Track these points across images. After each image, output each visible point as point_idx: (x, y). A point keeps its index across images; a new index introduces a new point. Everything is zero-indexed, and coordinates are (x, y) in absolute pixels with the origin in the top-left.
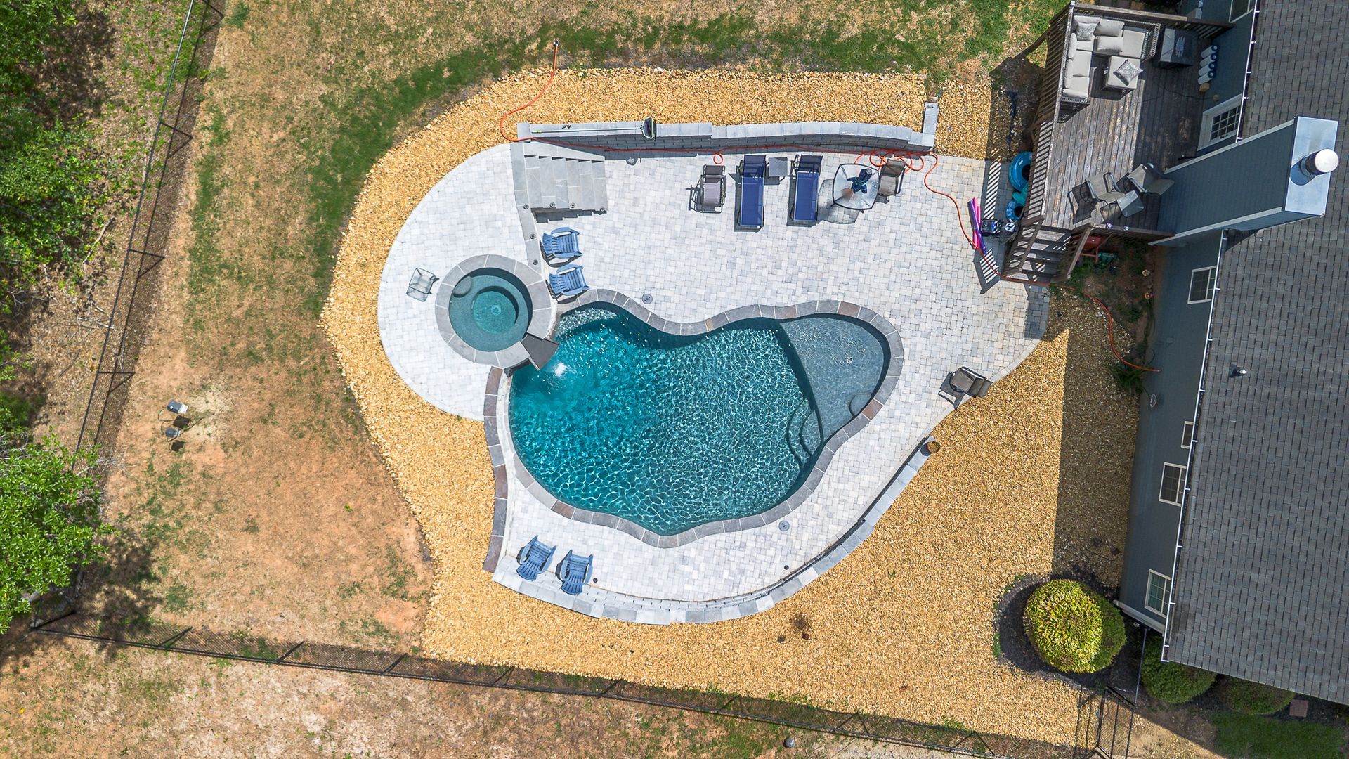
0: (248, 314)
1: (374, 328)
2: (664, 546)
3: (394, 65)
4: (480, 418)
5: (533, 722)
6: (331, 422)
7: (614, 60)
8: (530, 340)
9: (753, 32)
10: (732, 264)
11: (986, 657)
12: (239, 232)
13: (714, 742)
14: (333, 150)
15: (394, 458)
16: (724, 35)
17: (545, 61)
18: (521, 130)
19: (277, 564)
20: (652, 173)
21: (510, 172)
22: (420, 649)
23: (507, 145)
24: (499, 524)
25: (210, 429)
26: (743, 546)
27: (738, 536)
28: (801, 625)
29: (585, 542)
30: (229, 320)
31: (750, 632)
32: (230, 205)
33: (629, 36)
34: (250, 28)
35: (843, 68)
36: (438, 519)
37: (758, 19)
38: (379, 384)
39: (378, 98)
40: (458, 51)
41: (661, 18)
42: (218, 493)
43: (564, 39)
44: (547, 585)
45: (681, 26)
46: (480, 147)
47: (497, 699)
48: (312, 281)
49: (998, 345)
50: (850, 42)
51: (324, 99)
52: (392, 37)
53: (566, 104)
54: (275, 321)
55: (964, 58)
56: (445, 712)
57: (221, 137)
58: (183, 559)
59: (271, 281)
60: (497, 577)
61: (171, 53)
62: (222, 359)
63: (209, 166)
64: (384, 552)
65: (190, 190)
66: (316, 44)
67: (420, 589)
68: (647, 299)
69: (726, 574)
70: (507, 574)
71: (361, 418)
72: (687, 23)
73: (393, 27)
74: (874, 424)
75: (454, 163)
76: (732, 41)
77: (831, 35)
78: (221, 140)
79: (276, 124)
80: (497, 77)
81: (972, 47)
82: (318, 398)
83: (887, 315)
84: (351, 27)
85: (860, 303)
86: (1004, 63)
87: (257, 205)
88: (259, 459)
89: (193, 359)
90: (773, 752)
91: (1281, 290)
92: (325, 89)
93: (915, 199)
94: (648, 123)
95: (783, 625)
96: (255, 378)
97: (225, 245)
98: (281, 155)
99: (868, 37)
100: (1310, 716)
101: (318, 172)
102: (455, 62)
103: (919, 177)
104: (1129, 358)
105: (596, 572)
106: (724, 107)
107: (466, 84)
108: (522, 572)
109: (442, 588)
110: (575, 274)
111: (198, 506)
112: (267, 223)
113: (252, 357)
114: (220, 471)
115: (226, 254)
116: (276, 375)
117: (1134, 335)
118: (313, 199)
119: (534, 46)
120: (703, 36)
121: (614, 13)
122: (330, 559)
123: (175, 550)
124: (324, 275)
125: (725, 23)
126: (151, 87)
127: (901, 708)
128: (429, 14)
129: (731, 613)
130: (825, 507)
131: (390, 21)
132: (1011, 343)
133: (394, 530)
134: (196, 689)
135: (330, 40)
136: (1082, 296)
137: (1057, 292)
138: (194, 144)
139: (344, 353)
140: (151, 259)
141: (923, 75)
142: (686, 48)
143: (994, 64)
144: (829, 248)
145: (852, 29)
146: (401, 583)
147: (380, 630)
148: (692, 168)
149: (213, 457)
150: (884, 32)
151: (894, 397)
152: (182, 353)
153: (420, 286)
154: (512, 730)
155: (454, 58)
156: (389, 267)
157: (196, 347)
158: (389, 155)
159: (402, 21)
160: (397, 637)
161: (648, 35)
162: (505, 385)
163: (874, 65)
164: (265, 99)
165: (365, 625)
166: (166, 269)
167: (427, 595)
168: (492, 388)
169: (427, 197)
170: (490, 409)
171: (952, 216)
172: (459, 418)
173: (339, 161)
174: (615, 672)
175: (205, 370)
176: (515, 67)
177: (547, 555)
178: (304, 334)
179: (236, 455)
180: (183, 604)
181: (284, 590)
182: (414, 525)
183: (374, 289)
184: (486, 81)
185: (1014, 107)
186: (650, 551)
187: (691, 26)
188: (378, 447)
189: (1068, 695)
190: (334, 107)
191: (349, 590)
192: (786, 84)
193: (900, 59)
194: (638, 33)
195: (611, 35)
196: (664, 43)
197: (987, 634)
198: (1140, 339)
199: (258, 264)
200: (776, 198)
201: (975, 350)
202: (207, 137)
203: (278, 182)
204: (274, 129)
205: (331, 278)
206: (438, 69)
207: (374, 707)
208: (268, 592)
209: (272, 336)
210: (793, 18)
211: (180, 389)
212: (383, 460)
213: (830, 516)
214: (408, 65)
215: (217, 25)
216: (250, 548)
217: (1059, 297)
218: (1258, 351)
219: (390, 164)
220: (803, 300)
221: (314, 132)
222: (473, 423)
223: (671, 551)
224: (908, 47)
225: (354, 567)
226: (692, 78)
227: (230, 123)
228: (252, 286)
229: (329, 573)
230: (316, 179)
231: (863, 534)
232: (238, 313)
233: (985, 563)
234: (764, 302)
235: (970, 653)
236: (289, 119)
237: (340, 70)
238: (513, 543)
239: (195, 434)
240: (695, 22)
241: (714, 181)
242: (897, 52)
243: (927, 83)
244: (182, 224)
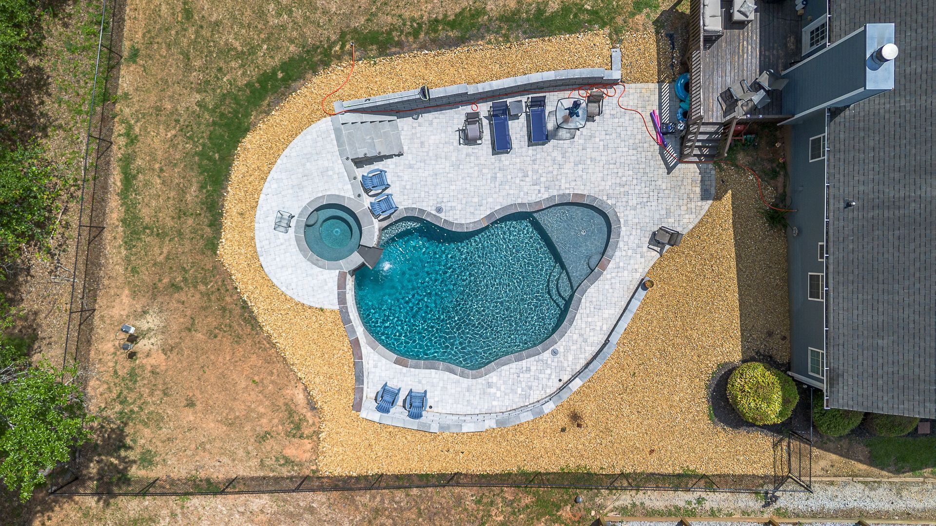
0: (167, 258)
1: (255, 256)
2: (474, 377)
3: (244, 74)
4: (336, 307)
5: (401, 510)
6: (235, 324)
7: (393, 50)
8: (363, 250)
9: (486, 17)
10: (494, 178)
11: (705, 422)
12: (154, 203)
13: (527, 506)
14: (210, 138)
15: (281, 343)
16: (467, 22)
17: (346, 57)
18: (337, 106)
19: (212, 426)
20: (431, 124)
21: (333, 136)
22: (317, 471)
23: (329, 118)
24: (359, 378)
25: (153, 340)
26: (528, 370)
27: (524, 363)
28: (576, 418)
29: (420, 382)
30: (155, 264)
31: (542, 428)
32: (145, 185)
33: (402, 32)
34: (141, 62)
35: (552, 34)
36: (317, 380)
37: (488, 8)
38: (264, 294)
39: (236, 99)
40: (286, 58)
41: (422, 17)
42: (164, 384)
43: (357, 40)
44: (398, 415)
45: (436, 20)
46: (310, 122)
47: (375, 498)
48: (208, 230)
49: (684, 208)
50: (554, 15)
51: (199, 104)
52: (240, 55)
53: (365, 84)
54: (186, 260)
55: (633, 15)
56: (340, 512)
57: (132, 140)
58: (147, 432)
59: (180, 234)
60: (363, 414)
61: (89, 87)
62: (154, 292)
63: (127, 161)
64: (283, 408)
65: (116, 179)
66: (188, 68)
67: (313, 429)
68: (439, 210)
69: (519, 391)
70: (369, 411)
71: (255, 318)
72: (440, 17)
73: (239, 48)
74: (607, 274)
75: (294, 135)
76: (473, 25)
77: (540, 12)
78: (132, 141)
79: (168, 125)
80: (315, 72)
81: (638, 7)
82: (224, 309)
83: (605, 198)
84: (210, 52)
85: (586, 193)
86: (661, 14)
87: (164, 183)
88: (188, 357)
89: (134, 295)
90: (568, 508)
91: (872, 143)
92: (198, 97)
93: (613, 116)
94: (423, 89)
95: (563, 420)
96: (179, 302)
97: (145, 213)
98: (175, 146)
99: (565, 10)
100: (932, 432)
101: (202, 155)
102: (285, 66)
103: (615, 100)
104: (775, 205)
105: (430, 401)
106: (473, 72)
107: (295, 80)
108: (380, 409)
109: (326, 428)
110: (388, 200)
111: (151, 394)
112: (172, 194)
113: (174, 287)
114: (163, 368)
115: (147, 220)
116: (193, 298)
117: (776, 189)
118: (201, 174)
119: (337, 48)
120: (452, 25)
121: (389, 18)
122: (247, 418)
123: (140, 426)
124: (216, 224)
125: (467, 14)
126: (79, 113)
127: (652, 465)
128: (262, 36)
129: (527, 417)
130: (581, 335)
131: (237, 45)
132: (693, 205)
133: (288, 392)
134: (168, 519)
135: (197, 63)
136: (737, 166)
137: (720, 166)
138: (114, 147)
139: (237, 276)
140: (96, 230)
141: (607, 30)
142: (442, 35)
143: (654, 16)
144: (559, 158)
145: (554, 6)
146: (298, 427)
147: (288, 461)
148: (457, 117)
149: (158, 359)
150: (576, 4)
151: (618, 254)
152: (127, 292)
153: (283, 223)
154: (388, 517)
155: (285, 63)
156: (260, 213)
157: (135, 286)
158: (249, 136)
159: (245, 43)
160: (300, 464)
161: (415, 29)
162: (350, 282)
163: (573, 28)
164: (159, 110)
165: (277, 459)
166: (107, 235)
167: (317, 433)
168: (341, 285)
169: (279, 161)
170: (342, 300)
171: (640, 125)
172: (322, 310)
173: (215, 145)
174: (453, 468)
175: (144, 301)
176: (326, 64)
177: (395, 394)
178: (207, 267)
179: (173, 356)
180: (151, 463)
181: (218, 444)
182: (301, 387)
183: (252, 229)
184: (308, 76)
185: (673, 44)
186: (465, 382)
187: (443, 19)
188: (269, 336)
189: (765, 441)
190: (207, 109)
191: (263, 438)
192: (514, 49)
193: (589, 22)
194: (408, 29)
195: (389, 33)
196: (426, 34)
197: (703, 406)
198: (780, 190)
199: (169, 223)
200: (518, 129)
201: (668, 213)
202: (122, 141)
203: (175, 165)
204: (167, 128)
205: (221, 225)
206: (274, 73)
207: (291, 515)
208: (208, 446)
209: (186, 271)
210: (512, 4)
211: (128, 316)
212: (274, 345)
213: (585, 341)
214: (253, 73)
215: (118, 63)
216: (192, 418)
217: (721, 169)
218: (861, 188)
219: (251, 142)
220: (546, 196)
221: (195, 127)
222: (332, 311)
223: (480, 380)
224: (594, 13)
225: (264, 421)
226: (449, 55)
227: (137, 130)
228: (167, 239)
229: (248, 427)
230: (201, 160)
231: (610, 350)
232: (161, 259)
233: (695, 358)
234: (520, 201)
235: (694, 421)
236: (177, 121)
237: (207, 82)
238: (370, 390)
239: (143, 345)
240: (445, 16)
241: (474, 123)
242: (587, 17)
243: (610, 36)
244: (114, 203)
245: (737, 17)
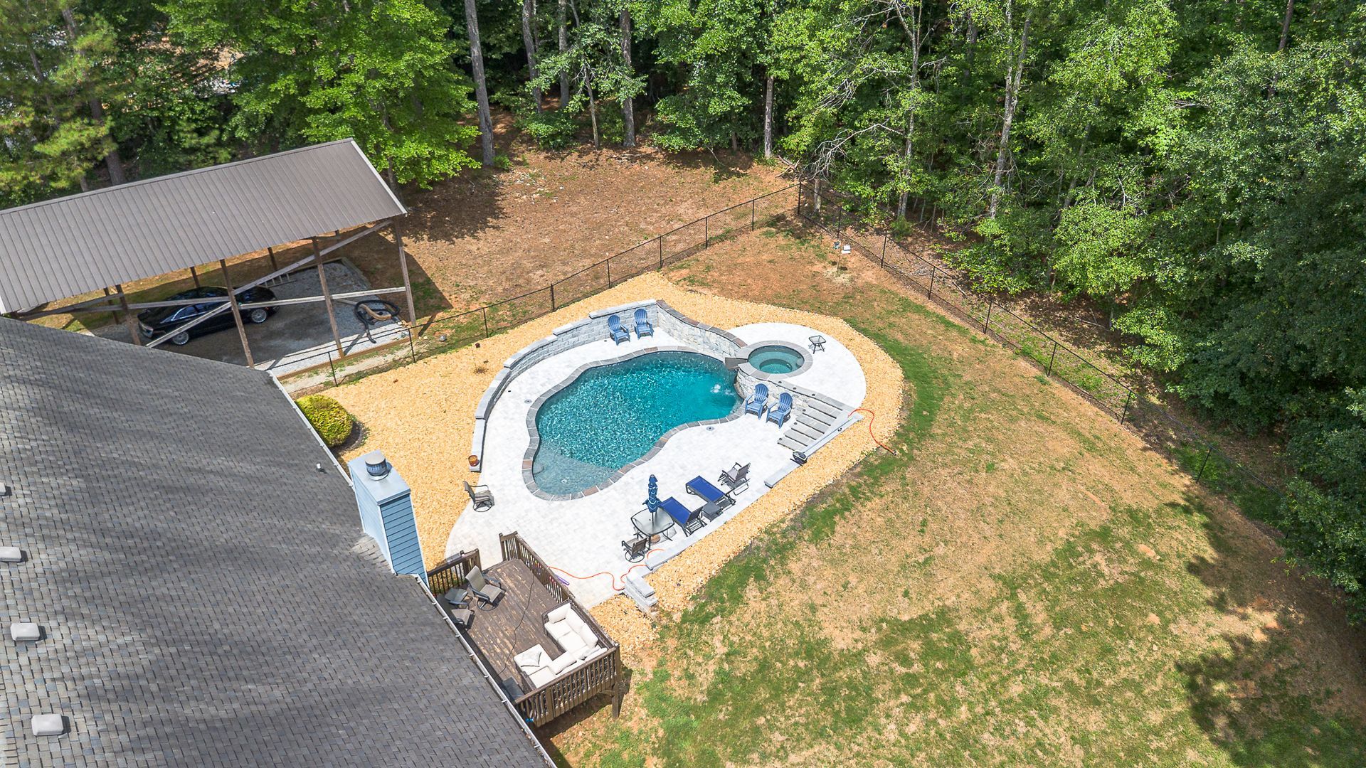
0: (871, 305)
1: (815, 327)
2: (585, 365)
3: (953, 403)
4: (728, 331)
7: (858, 469)
9: (806, 538)
10: (683, 468)
12: (916, 322)
13: (483, 324)
14: (926, 364)
16: (820, 524)
17: (890, 446)
18: (859, 417)
19: (747, 259)
21: (840, 401)
22: (657, 272)
23: (856, 407)
25: (830, 273)
26: (543, 384)
27: (549, 386)
28: (480, 370)
29: (627, 347)
30: (875, 300)
32: (934, 327)
33: (867, 485)
34: (1031, 379)
36: (701, 301)
37: (813, 547)
38: (786, 317)
39: (939, 389)
40: (935, 424)
41: (863, 506)
42: (799, 262)
43: (896, 461)
45: (848, 510)
46: (867, 399)
48: (863, 326)
50: (743, 583)
51: (960, 376)
52: (971, 411)
53: (853, 439)
54: (858, 310)
55: (660, 664)
56: (623, 267)
58: (783, 243)
59: (879, 318)
60: (653, 301)
62: (859, 290)
63: (963, 331)
64: (710, 284)
65: (956, 321)
66: (996, 390)
67: (680, 284)
68: (710, 430)
69: (540, 374)
71: (778, 306)
72: (847, 513)
73: (977, 414)
74: (519, 459)
75: (869, 389)
76: (812, 525)
77: (760, 577)
78: (974, 340)
79: (963, 358)
80: (901, 426)
81: (661, 676)
82: (804, 302)
83: (564, 503)
84: (994, 404)
85: (586, 498)
86: (628, 685)
87: (924, 333)
88: (799, 277)
89: (869, 284)
90: (448, 335)
92: (965, 379)
93: (608, 562)
94: (804, 462)
95: (490, 366)
96: (838, 293)
97: (915, 316)
98: (943, 351)
99: (737, 599)
101: (920, 354)
102: (929, 419)
103: (617, 574)
105: (610, 340)
107: (910, 415)
109: (672, 287)
111: (801, 255)
112: (911, 331)
113: (848, 297)
114: (808, 266)
115: (909, 314)
116: (831, 298)
118: (907, 347)
119: (904, 448)
120: (830, 514)
121: (889, 490)
122: (729, 271)
123: (790, 243)
124: (862, 330)
125: (826, 531)
127: (390, 375)
128: (971, 428)
130: (513, 419)
131: (983, 416)
133: (715, 290)
134: (728, 222)
135: (994, 395)
138: (980, 333)
140: (933, 297)
141: (677, 617)
142: (831, 501)
143: (635, 678)
145: (751, 592)
146: (691, 281)
147: (681, 268)
149: (816, 268)
150: (730, 613)
151: (519, 476)
152: (875, 283)
155: (932, 420)
157: (873, 287)
158: (901, 375)
159: (977, 419)
160: (671, 269)
161: (858, 492)
163: (715, 583)
164: (982, 361)
165: (688, 266)
166: (923, 297)
167: (677, 283)
168: (738, 340)
169: (861, 372)
170: (728, 335)
172: (738, 326)
173: (918, 363)
175: (859, 284)
176: (899, 434)
177: (639, 335)
178: (840, 313)
179: (809, 273)
180: (765, 235)
181: (734, 255)
182: (709, 295)
183: (835, 337)
184: (904, 422)
186: (591, 359)
187: (843, 514)
190: (951, 376)
191: (709, 269)
192: (754, 529)
193: (702, 606)
194: (865, 490)
195: (876, 479)
196: (844, 494)
197: (364, 418)
199: (893, 319)
201: (488, 523)
202: (980, 338)
203: (930, 343)
205: (858, 331)
206: (932, 412)
208: (739, 252)
209: (852, 306)
210: (794, 566)
211: (860, 275)
212: (750, 302)
213: (506, 418)
214: (947, 406)
215: (1045, 373)
216: (764, 257)
219: (895, 371)
220: (623, 479)
221: (945, 364)
222: (730, 329)
223: (579, 365)
224: (705, 620)
225: (716, 275)
226: (808, 492)
227: (980, 347)
228: (884, 313)
229: (724, 268)
230: (916, 352)
232: (875, 304)
234: (645, 466)
235: (366, 409)
236: (961, 362)
237: (971, 389)
239: (833, 269)
240: (844, 518)
242: (709, 609)
243: (669, 615)
244: (941, 311)
245: (536, 649)
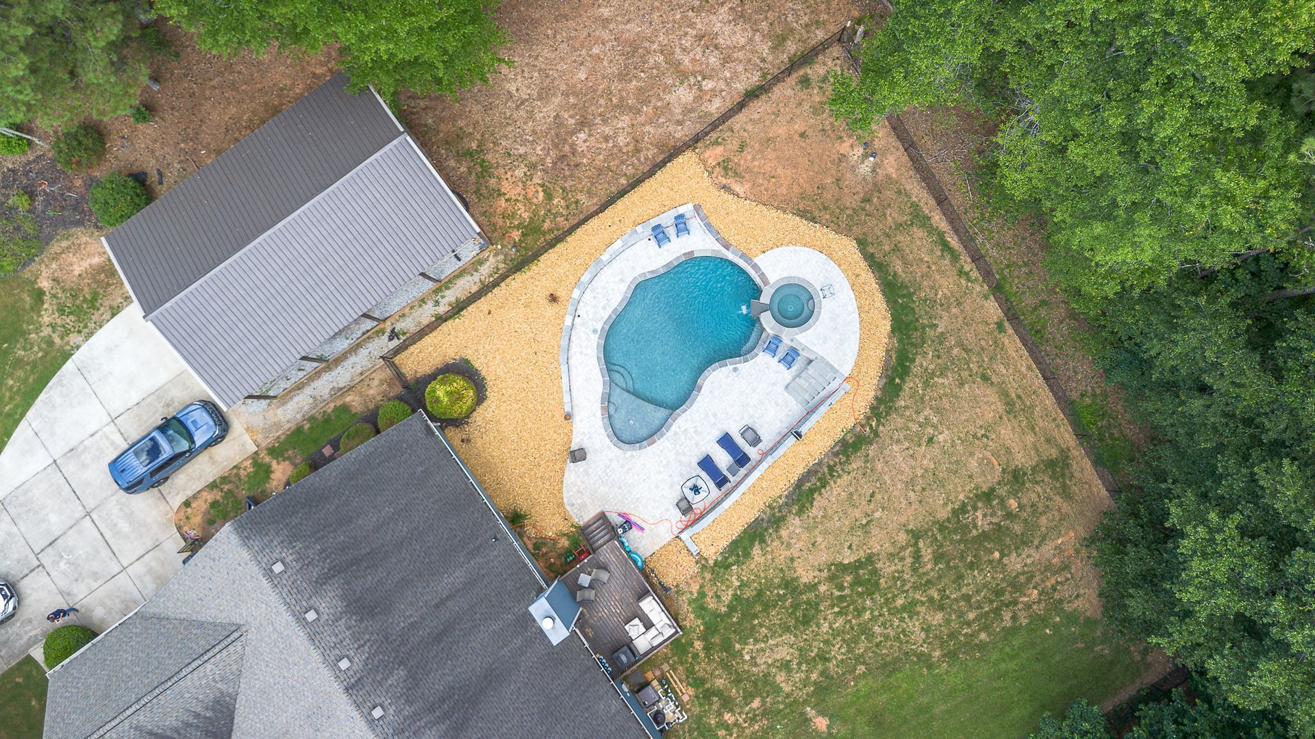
0: (885, 215)
1: (830, 256)
2: (635, 278)
3: (921, 366)
4: (756, 260)
5: (623, 163)
6: (812, 204)
7: (837, 448)
8: (765, 308)
9: (794, 512)
10: (715, 416)
11: (469, 354)
12: (918, 243)
13: (543, 221)
14: (913, 309)
15: (774, 214)
16: (804, 500)
17: (864, 422)
18: (847, 386)
19: (780, 130)
20: (781, 421)
21: (836, 366)
22: (693, 150)
23: (847, 375)
24: (709, 226)
25: (856, 157)
26: (604, 308)
27: (609, 311)
28: (553, 299)
29: (668, 250)
30: (889, 205)
31: (571, 277)
32: (932, 250)
33: (841, 463)
34: (991, 326)
35: (745, 531)
36: (734, 206)
37: (797, 518)
38: (807, 236)
39: (915, 346)
40: (902, 394)
41: (835, 483)
42: (829, 136)
43: (865, 438)
44: (667, 219)
45: (824, 487)
46: (857, 365)
47: (645, 159)
48: (872, 251)
49: (579, 483)
50: (752, 545)
51: (936, 326)
52: (933, 375)
53: (839, 413)
54: (872, 222)
55: (702, 587)
56: (660, 135)
57: (961, 273)
58: (817, 99)
59: (888, 236)
60: (690, 206)
61: (1012, 286)
62: (878, 188)
63: (955, 258)
64: (743, 174)
65: (953, 241)
66: (960, 344)
67: (715, 174)
68: (735, 370)
69: (600, 291)
70: (687, 209)
71: (802, 217)
72: (823, 490)
73: (936, 379)
74: (598, 405)
75: (861, 348)
76: (799, 500)
77: (762, 541)
78: (961, 272)
79: (945, 298)
80: (876, 398)
81: (702, 594)
82: (825, 208)
83: (634, 453)
84: (954, 364)
85: (649, 448)
87: (921, 260)
88: (826, 164)
89: (888, 177)
90: (517, 239)
91: (509, 582)
92: (939, 330)
93: (667, 510)
94: (800, 436)
95: (561, 293)
96: (858, 193)
97: (919, 233)
98: (932, 288)
99: (747, 555)
100: (320, 451)
101: (910, 295)
102: (899, 388)
103: (674, 521)
104: (522, 527)
105: (653, 242)
106: (777, 472)
107: (886, 384)
108: (681, 216)
109: (707, 182)
110: (774, 353)
111: (832, 125)
112: (911, 256)
113: (867, 200)
114: (836, 145)
115: (915, 230)
116: (851, 201)
117: (529, 538)
118: (902, 283)
119: (874, 424)
120: (812, 491)
121: (855, 467)
122: (762, 152)
123: (824, 99)
124: (870, 258)
125: (808, 505)
126: (1008, 266)
127: (483, 304)
128: (927, 398)
129: (586, 278)
130: (586, 355)
131: (940, 381)
132: (574, 489)
133: (747, 186)
134: (765, 55)
135: (955, 351)
136: (564, 535)
137: (575, 527)
138: (969, 260)
139: (832, 235)
140: (941, 201)
141: (711, 562)
142: (814, 480)
143: (686, 596)
144: (682, 458)
145: (756, 551)
146: (725, 168)
147: (716, 143)
148: (767, 439)
149: (844, 148)
150: (743, 564)
151: (600, 424)
152: (894, 176)
153: (828, 291)
154: (628, 152)
155: (900, 390)
156: (847, 285)
157: (891, 183)
158: (889, 328)
159: (935, 384)
160: (707, 147)
161: (834, 471)
162: (758, 280)
163: (734, 545)
164: (959, 304)
165: (724, 139)
166: (932, 202)
167: (710, 173)
168: (762, 276)
169: (858, 326)
170: (755, 267)
171: (646, 518)
172: (764, 252)
173: (907, 307)
174: (609, 212)
175: (880, 178)
176: (873, 408)
177: (678, 232)
178: (855, 228)
179: (836, 157)
180: (801, 82)
181: (767, 123)
182: (742, 195)
183: (844, 271)
184: (879, 393)
185: (662, 586)
186: (639, 271)
187: (820, 491)
188: (784, 212)
189: (425, 369)
190: (928, 326)
191: (742, 147)
192: (762, 503)
193: (726, 558)
194: (838, 468)
195: (848, 457)
196: (824, 473)
197: (478, 364)
198: (525, 539)
199: (900, 238)
200: (723, 459)
201: (587, 473)
202: (967, 268)
203: (922, 277)
204: (944, 295)
205: (866, 259)
206: (902, 379)
207: (690, 111)
208: (773, 117)
209: (867, 215)
210: (784, 533)
211: (882, 161)
212: (777, 208)
213: (581, 353)
214: (916, 369)
215: (1006, 315)
216: (796, 127)
217: (573, 526)
218: (495, 553)
219: (885, 325)
220: (673, 428)
221: (928, 309)
222: (757, 256)
223: (630, 279)
224: (728, 567)
225: (749, 157)
226: (800, 470)
227: (963, 282)
228: (894, 227)
229: (757, 146)
230: (909, 292)
231: (562, 359)
232: (888, 211)
233: (504, 391)
234: (687, 412)
235: (477, 351)
236: (942, 305)
237: (941, 343)
238: (695, 224)
239: (859, 151)
240: (820, 494)
241: (754, 440)
242: (730, 560)
243: (706, 560)
245: (636, 621)
